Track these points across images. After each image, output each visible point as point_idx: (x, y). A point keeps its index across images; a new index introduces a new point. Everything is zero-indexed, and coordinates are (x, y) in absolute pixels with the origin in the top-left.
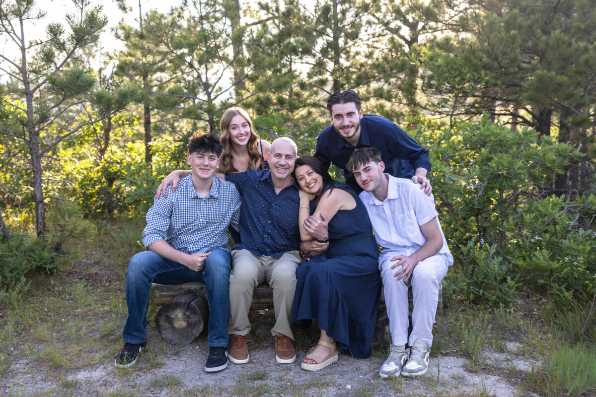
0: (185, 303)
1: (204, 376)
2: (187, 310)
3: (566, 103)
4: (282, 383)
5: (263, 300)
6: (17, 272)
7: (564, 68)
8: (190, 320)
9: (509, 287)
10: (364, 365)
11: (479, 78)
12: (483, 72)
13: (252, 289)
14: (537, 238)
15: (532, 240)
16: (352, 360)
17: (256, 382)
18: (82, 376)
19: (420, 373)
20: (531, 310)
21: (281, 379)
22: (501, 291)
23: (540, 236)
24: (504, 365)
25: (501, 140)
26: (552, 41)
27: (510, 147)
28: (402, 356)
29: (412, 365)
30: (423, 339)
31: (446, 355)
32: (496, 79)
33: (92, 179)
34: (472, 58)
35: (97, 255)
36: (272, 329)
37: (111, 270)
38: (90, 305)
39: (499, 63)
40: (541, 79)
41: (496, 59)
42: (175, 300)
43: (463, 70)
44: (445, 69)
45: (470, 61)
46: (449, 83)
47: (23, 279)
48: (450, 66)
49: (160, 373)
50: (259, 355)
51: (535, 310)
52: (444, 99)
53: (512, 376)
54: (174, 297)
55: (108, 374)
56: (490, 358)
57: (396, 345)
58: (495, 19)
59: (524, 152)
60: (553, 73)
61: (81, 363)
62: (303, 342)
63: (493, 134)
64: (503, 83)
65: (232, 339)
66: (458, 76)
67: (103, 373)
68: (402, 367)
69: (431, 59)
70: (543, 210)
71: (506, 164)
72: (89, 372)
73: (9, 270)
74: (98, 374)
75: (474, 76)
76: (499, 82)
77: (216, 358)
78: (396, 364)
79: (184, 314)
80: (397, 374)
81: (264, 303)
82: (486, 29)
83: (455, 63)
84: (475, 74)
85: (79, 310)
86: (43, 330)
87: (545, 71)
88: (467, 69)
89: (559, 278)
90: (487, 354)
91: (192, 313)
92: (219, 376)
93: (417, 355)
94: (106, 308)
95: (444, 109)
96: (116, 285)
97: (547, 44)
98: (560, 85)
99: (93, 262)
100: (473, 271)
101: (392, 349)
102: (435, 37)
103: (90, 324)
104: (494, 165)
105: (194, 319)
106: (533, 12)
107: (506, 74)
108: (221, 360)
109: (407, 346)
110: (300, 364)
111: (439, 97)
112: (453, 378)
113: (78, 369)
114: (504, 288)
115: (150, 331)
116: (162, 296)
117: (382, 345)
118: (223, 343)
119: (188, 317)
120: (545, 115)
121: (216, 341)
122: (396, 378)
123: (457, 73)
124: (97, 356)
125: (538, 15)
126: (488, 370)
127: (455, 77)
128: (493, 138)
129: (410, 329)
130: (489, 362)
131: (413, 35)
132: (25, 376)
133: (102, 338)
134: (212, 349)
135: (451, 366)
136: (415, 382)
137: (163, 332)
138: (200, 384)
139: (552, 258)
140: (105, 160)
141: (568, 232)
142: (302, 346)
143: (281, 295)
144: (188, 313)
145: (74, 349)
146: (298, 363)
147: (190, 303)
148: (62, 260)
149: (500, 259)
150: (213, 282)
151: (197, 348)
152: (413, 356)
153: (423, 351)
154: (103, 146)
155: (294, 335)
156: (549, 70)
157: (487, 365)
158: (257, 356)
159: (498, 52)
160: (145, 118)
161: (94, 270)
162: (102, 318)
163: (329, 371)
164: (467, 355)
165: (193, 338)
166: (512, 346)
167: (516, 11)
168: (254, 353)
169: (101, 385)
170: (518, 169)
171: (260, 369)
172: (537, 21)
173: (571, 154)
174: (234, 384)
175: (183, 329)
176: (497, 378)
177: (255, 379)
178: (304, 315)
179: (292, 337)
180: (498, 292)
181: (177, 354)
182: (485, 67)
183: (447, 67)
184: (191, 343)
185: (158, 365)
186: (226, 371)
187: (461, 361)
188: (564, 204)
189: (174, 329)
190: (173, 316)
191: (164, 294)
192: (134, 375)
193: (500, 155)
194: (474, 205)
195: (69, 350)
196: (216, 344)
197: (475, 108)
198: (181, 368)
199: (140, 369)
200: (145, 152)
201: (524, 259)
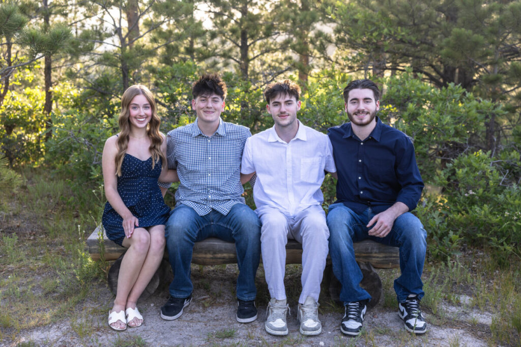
4: (253, 341)
11: (395, 34)
14: (471, 192)
15: (466, 195)
17: (226, 340)
18: (35, 336)
20: (470, 263)
21: (249, 337)
23: (473, 190)
24: (462, 318)
32: (410, 35)
34: (390, 13)
37: (33, 222)
39: (414, 20)
51: (474, 263)
53: (475, 329)
55: (65, 335)
60: (470, 32)
61: (33, 323)
63: (418, 89)
66: (376, 30)
67: (59, 334)
71: (435, 119)
72: (42, 333)
74: (53, 334)
75: (390, 31)
76: (414, 38)
83: (373, 18)
84: (391, 29)
85: (11, 266)
88: (384, 24)
89: (498, 233)
94: (41, 264)
98: (476, 43)
103: (28, 280)
104: (423, 120)
113: (30, 329)
114: (446, 241)
124: (48, 315)
126: (451, 324)
128: (418, 93)
130: (448, 315)
133: (46, 295)
139: (492, 213)
140: (5, 106)
145: (20, 307)
151: (152, 305)
157: (449, 319)
161: (15, 223)
164: (426, 309)
165: (148, 295)
170: (446, 124)
173: (494, 111)
174: (203, 342)
176: (462, 331)
177: (224, 338)
182: (400, 23)
188: (490, 160)
192: (93, 335)
195: (15, 309)
199: (99, 329)
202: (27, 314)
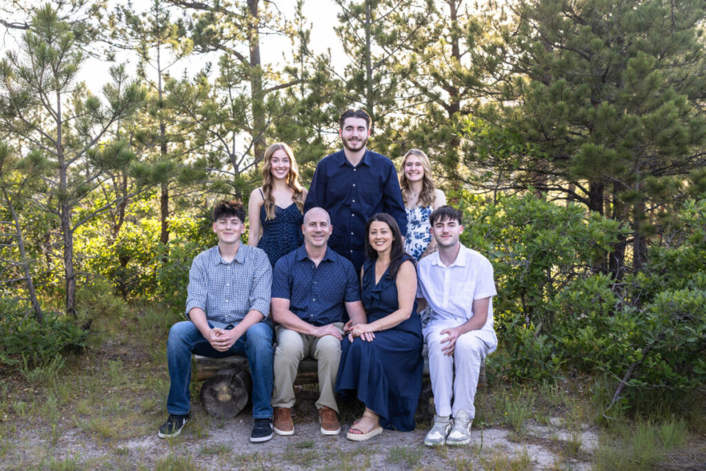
0: (230, 376)
1: (251, 445)
2: (232, 383)
3: (616, 178)
4: (329, 450)
5: (307, 374)
6: (51, 349)
7: (613, 141)
8: (235, 393)
9: (554, 365)
10: (409, 436)
11: (524, 151)
12: (528, 144)
13: (298, 362)
14: (583, 315)
15: (578, 318)
16: (396, 432)
17: (304, 450)
18: (131, 445)
19: (464, 442)
20: (576, 389)
21: (328, 448)
22: (546, 369)
23: (586, 314)
24: (546, 436)
25: (547, 216)
26: (599, 113)
27: (556, 224)
28: (446, 426)
29: (456, 435)
30: (466, 409)
31: (490, 427)
32: (543, 151)
33: (104, 259)
34: (518, 129)
38: (125, 383)
39: (546, 135)
40: (588, 153)
41: (542, 130)
42: (219, 373)
43: (507, 142)
44: (488, 141)
45: (515, 132)
46: (493, 156)
47: (58, 357)
48: (493, 138)
49: (208, 443)
50: (304, 428)
51: (581, 388)
52: (488, 172)
53: (554, 446)
54: (217, 371)
55: (157, 444)
56: (533, 431)
57: (441, 415)
58: (542, 89)
59: (571, 229)
60: (601, 147)
61: (129, 434)
62: (347, 416)
63: (539, 209)
64: (551, 156)
65: (277, 411)
66: (503, 148)
67: (152, 443)
68: (446, 438)
69: (474, 130)
70: (588, 287)
71: (551, 240)
72: (138, 442)
73: (43, 347)
74: (146, 444)
75: (519, 148)
76: (546, 155)
77: (262, 428)
78: (441, 434)
79: (229, 387)
80: (442, 443)
81: (308, 377)
82: (533, 99)
83: (499, 135)
84: (520, 146)
86: (83, 405)
87: (593, 144)
88: (512, 141)
89: (604, 356)
90: (530, 427)
91: (236, 386)
92: (266, 445)
93: (460, 425)
94: (142, 386)
95: (488, 184)
96: (147, 366)
97: (595, 115)
98: (609, 159)
100: (518, 349)
102: (479, 103)
104: (540, 242)
105: (239, 392)
106: (579, 82)
107: (554, 147)
108: (266, 431)
109: (451, 417)
110: (346, 435)
111: (482, 170)
112: (497, 447)
113: (126, 439)
114: (549, 365)
116: (204, 370)
117: (427, 417)
118: (268, 415)
119: (233, 390)
120: (596, 190)
121: (261, 413)
122: (441, 446)
123: (501, 145)
124: (143, 428)
125: (584, 85)
126: (531, 440)
127: (499, 150)
128: (538, 214)
129: (452, 401)
130: (532, 433)
131: (454, 101)
132: (76, 446)
133: (144, 413)
134: (258, 421)
135: (494, 438)
136: (459, 450)
137: (208, 405)
138: (248, 452)
139: (598, 335)
140: (120, 238)
141: (614, 309)
142: (346, 420)
144: (232, 386)
145: (120, 422)
146: (343, 434)
147: (234, 376)
148: (96, 337)
149: (546, 337)
150: (255, 354)
151: (241, 421)
152: (456, 427)
154: (117, 223)
156: (597, 143)
157: (530, 436)
158: (301, 429)
159: (545, 123)
160: (162, 192)
161: (122, 351)
162: (140, 395)
163: (374, 441)
164: (510, 426)
165: (237, 411)
166: (556, 421)
167: (563, 80)
168: (298, 426)
169: (152, 453)
170: (564, 246)
171: (305, 439)
172: (585, 91)
173: (619, 230)
174: (282, 452)
175: (227, 402)
176: (539, 447)
177: (303, 448)
179: (336, 409)
180: (543, 370)
181: (221, 427)
182: (531, 139)
183: (491, 138)
184: (235, 417)
185: (206, 437)
186: (272, 441)
187: (504, 433)
188: (612, 282)
189: (218, 402)
190: (217, 389)
191: (206, 368)
192: (183, 444)
193: (545, 231)
194: (519, 283)
195: (114, 423)
196: (260, 416)
197: (521, 181)
198: (227, 439)
199: (188, 440)
200: (161, 228)
201: (571, 338)
202: (125, 426)
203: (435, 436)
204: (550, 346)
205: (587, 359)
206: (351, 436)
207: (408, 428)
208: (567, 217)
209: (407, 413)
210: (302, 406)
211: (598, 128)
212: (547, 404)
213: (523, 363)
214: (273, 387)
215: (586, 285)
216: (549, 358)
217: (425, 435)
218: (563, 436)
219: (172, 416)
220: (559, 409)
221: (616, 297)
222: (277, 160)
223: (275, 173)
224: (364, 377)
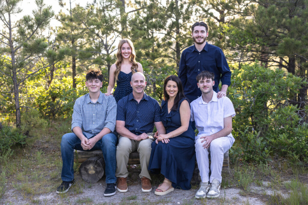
0: (94, 161)
1: (104, 198)
2: (95, 164)
3: (301, 55)
4: (144, 201)
5: (135, 160)
6: (6, 146)
7: (300, 36)
8: (97, 170)
9: (266, 153)
10: (187, 193)
11: (254, 42)
12: (256, 38)
13: (129, 154)
14: (282, 127)
15: (280, 129)
16: (181, 190)
17: (131, 201)
18: (41, 198)
19: (216, 196)
20: (278, 165)
21: (144, 199)
22: (262, 155)
23: (283, 126)
24: (260, 193)
25: (265, 75)
26: (293, 22)
27: (269, 79)
28: (207, 188)
29: (212, 192)
30: (217, 178)
31: (231, 187)
32: (264, 42)
33: (43, 97)
34: (251, 30)
35: (47, 138)
36: (140, 175)
37: (55, 145)
38: (44, 163)
39: (265, 34)
40: (287, 42)
41: (263, 31)
42: (89, 159)
43: (245, 37)
44: (236, 37)
45: (250, 32)
46: (238, 44)
47: (10, 150)
48: (238, 35)
49: (81, 197)
50: (133, 188)
51: (280, 165)
52: (236, 53)
53: (263, 197)
54: (88, 158)
55: (55, 197)
56: (253, 189)
57: (203, 182)
58: (263, 10)
59: (277, 82)
60: (293, 39)
61: (41, 192)
62: (156, 181)
63: (260, 72)
64: (268, 44)
65: (118, 180)
66: (243, 40)
67: (52, 197)
68: (207, 193)
69: (229, 31)
70: (285, 113)
71: (266, 88)
72: (45, 196)
73: (2, 144)
74: (49, 197)
75: (251, 40)
76: (265, 44)
77: (110, 189)
78: (204, 192)
79: (94, 167)
80: (204, 197)
82: (258, 15)
83: (241, 33)
84: (252, 39)
85: (39, 166)
86: (21, 175)
87: (289, 38)
88: (248, 37)
89: (292, 148)
90: (252, 187)
91: (98, 166)
92: (112, 198)
93: (214, 187)
94: (53, 165)
95: (236, 58)
96: (58, 153)
97: (290, 23)
98: (297, 45)
99: (45, 141)
100: (247, 145)
101: (202, 184)
103: (45, 173)
104: (260, 89)
105: (99, 169)
106: (283, 6)
107: (269, 39)
108: (112, 190)
109: (209, 183)
110: (154, 192)
111: (233, 51)
112: (233, 199)
113: (39, 195)
114: (264, 154)
115: (76, 176)
116: (82, 158)
117: (197, 183)
118: (113, 182)
119: (96, 168)
120: (291, 62)
121: (109, 181)
123: (243, 39)
124: (49, 188)
125: (285, 8)
126: (251, 195)
127: (241, 41)
128: (260, 74)
130: (253, 191)
131: (221, 17)
132: (13, 198)
133: (51, 179)
134: (108, 185)
135: (232, 193)
136: (213, 201)
137: (83, 176)
138: (102, 202)
139: (289, 138)
140: (51, 87)
141: (298, 124)
142: (156, 184)
143: (143, 156)
144: (96, 166)
145: (37, 185)
146: (153, 192)
147: (97, 161)
148: (30, 139)
149: (262, 138)
150: (106, 150)
151: (101, 184)
152: (212, 188)
153: (217, 185)
154: (50, 79)
155: (151, 178)
156: (291, 38)
157: (251, 193)
158: (132, 189)
159: (265, 28)
160: (73, 64)
161: (46, 145)
162: (51, 170)
163: (169, 196)
164: (241, 187)
165: (99, 179)
166: (266, 183)
167: (274, 5)
168: (130, 187)
169: (51, 202)
170: (273, 91)
171: (133, 194)
172: (286, 10)
173: (302, 83)
174: (120, 202)
175: (93, 175)
176: (256, 199)
177: (130, 199)
178: (154, 166)
180: (260, 156)
181: (90, 187)
182: (258, 35)
183: (237, 35)
184: (98, 182)
185: (81, 193)
186: (115, 196)
187: (238, 191)
188: (297, 110)
189: (89, 174)
190: (88, 168)
191: (83, 156)
192: (68, 197)
193: (263, 83)
194: (249, 110)
195: (34, 185)
196: (109, 182)
197: (253, 57)
198: (92, 194)
199: (71, 195)
200: (72, 82)
201: (275, 139)
202: (39, 188)
203: (201, 193)
204: (264, 143)
205: (283, 150)
206: (157, 193)
207: (187, 188)
208: (275, 76)
209: (187, 180)
210: (133, 176)
211: (292, 30)
212: (261, 174)
213: (250, 152)
214: (116, 167)
215: (283, 111)
216: (264, 150)
217: (196, 192)
218: (269, 192)
219: (64, 182)
220: (267, 177)
221: (299, 117)
222: (124, 48)
223: (123, 55)
224: (164, 162)
